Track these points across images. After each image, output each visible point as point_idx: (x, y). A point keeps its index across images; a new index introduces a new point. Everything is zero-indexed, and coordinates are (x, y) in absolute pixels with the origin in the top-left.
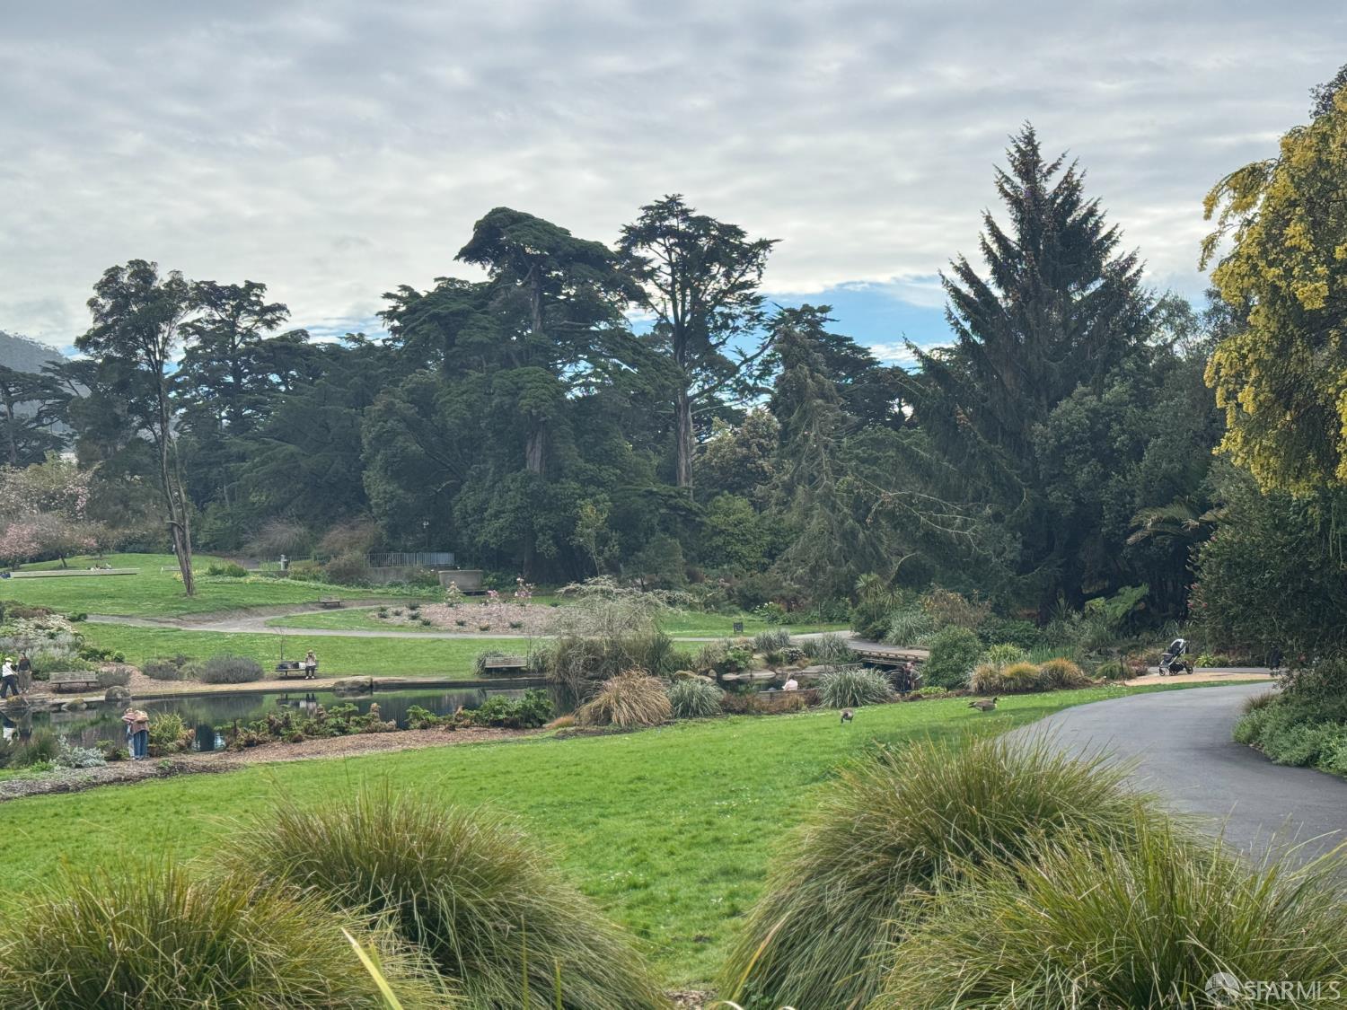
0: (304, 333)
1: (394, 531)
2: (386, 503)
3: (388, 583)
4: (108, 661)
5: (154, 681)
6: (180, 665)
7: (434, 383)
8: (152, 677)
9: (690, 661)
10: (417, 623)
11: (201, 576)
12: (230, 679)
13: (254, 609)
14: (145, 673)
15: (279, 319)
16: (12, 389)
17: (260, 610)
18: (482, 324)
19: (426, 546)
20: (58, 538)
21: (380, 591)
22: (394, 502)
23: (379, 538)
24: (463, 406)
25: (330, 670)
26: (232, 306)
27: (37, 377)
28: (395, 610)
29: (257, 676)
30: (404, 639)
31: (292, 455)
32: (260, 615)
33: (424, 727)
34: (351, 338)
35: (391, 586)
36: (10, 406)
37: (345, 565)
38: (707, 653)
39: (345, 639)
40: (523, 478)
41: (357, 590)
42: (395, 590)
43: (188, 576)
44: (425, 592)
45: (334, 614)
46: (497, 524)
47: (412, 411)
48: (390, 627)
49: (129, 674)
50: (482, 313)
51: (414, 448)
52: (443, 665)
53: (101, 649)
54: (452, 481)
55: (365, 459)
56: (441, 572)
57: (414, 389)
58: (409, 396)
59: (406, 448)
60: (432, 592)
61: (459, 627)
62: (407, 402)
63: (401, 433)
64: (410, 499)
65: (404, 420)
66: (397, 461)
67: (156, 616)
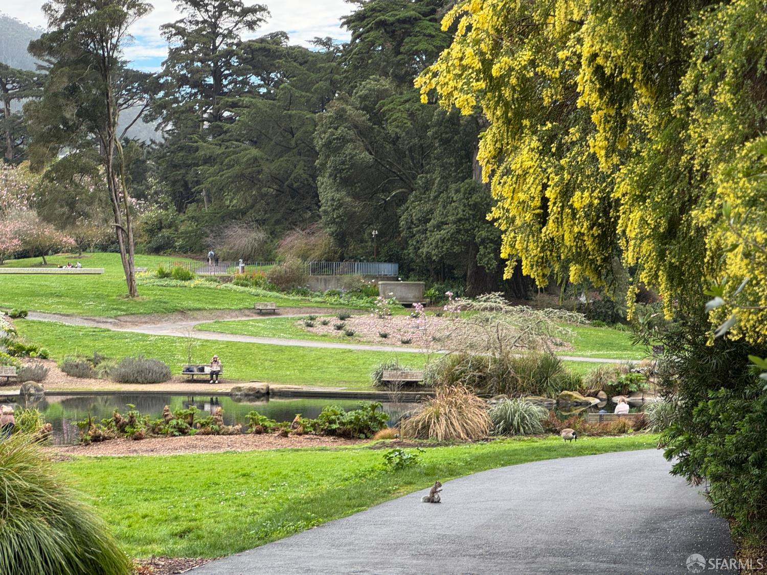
0: (284, 35)
1: (341, 238)
2: (334, 210)
3: (326, 292)
4: (33, 357)
5: (71, 378)
6: (96, 364)
8: (69, 374)
9: (579, 382)
10: (341, 333)
11: (150, 279)
12: (140, 380)
13: (190, 313)
14: (63, 371)
15: (260, 20)
16: (9, 86)
17: (196, 314)
18: (428, 31)
19: (375, 256)
20: (38, 235)
21: (318, 299)
22: (341, 211)
24: (405, 115)
25: (236, 375)
26: (214, 7)
27: (34, 75)
28: (322, 319)
29: (165, 377)
30: (316, 349)
31: (256, 159)
32: (195, 319)
33: (258, 432)
34: (319, 41)
35: (330, 295)
36: (7, 103)
37: (286, 272)
38: (599, 375)
39: (259, 346)
40: (466, 190)
41: (296, 298)
42: (333, 299)
43: (130, 279)
44: (362, 303)
45: (264, 321)
46: (438, 235)
47: (362, 118)
48: (314, 337)
49: (48, 371)
50: (430, 20)
51: (363, 155)
52: (346, 376)
53: (28, 346)
54: (401, 190)
55: (321, 165)
56: (380, 283)
57: (366, 95)
58: (361, 103)
59: (355, 155)
60: (371, 302)
61: (381, 339)
62: (360, 108)
63: (351, 140)
64: (357, 207)
65: (356, 127)
66: (345, 169)
67: (95, 316)
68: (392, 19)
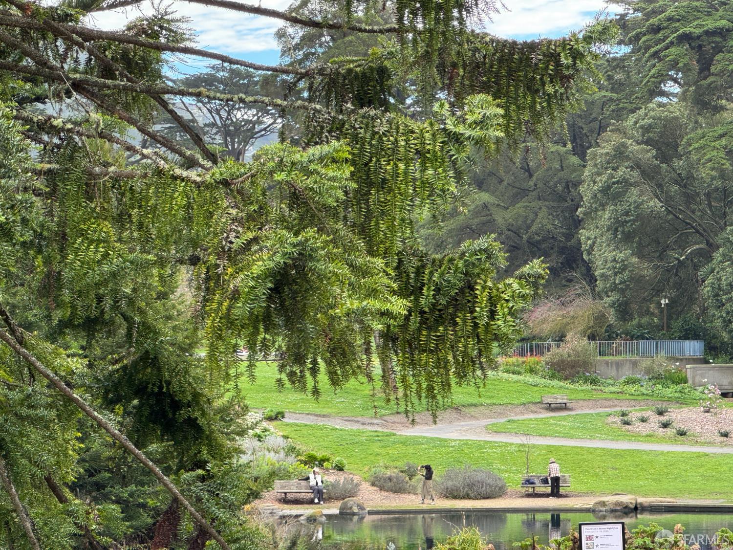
1: (624, 311)
2: (616, 274)
3: (623, 379)
5: (386, 494)
7: (676, 118)
8: (382, 488)
10: (670, 432)
12: (472, 495)
13: (467, 410)
17: (473, 411)
19: (666, 331)
21: (613, 389)
22: (626, 274)
23: (600, 318)
25: (584, 487)
28: (639, 414)
29: (500, 492)
31: (485, 206)
35: (627, 383)
37: (569, 355)
39: (591, 451)
41: (584, 387)
42: (632, 388)
44: (671, 391)
45: (564, 418)
47: (648, 155)
48: (637, 437)
49: (357, 485)
51: (652, 203)
52: (716, 485)
54: (698, 246)
55: (584, 214)
56: (688, 366)
57: (650, 125)
58: (643, 135)
59: (642, 204)
60: (680, 392)
61: (722, 439)
62: (642, 143)
63: (635, 184)
64: (647, 270)
65: (639, 167)
66: (630, 221)
67: (356, 417)
68: (698, 31)
